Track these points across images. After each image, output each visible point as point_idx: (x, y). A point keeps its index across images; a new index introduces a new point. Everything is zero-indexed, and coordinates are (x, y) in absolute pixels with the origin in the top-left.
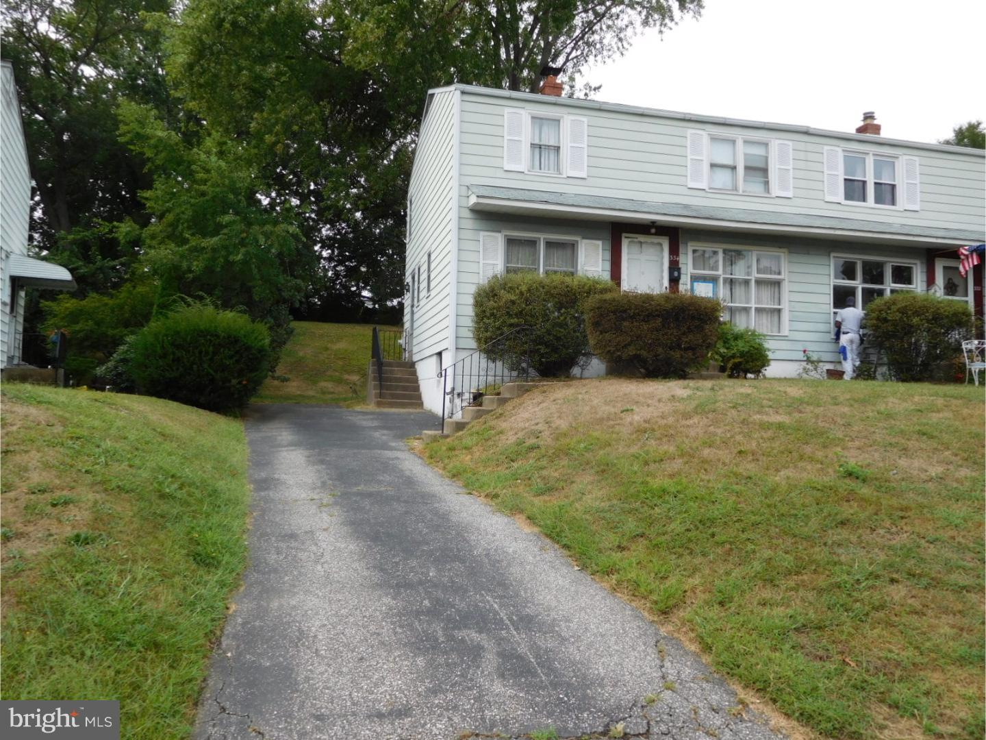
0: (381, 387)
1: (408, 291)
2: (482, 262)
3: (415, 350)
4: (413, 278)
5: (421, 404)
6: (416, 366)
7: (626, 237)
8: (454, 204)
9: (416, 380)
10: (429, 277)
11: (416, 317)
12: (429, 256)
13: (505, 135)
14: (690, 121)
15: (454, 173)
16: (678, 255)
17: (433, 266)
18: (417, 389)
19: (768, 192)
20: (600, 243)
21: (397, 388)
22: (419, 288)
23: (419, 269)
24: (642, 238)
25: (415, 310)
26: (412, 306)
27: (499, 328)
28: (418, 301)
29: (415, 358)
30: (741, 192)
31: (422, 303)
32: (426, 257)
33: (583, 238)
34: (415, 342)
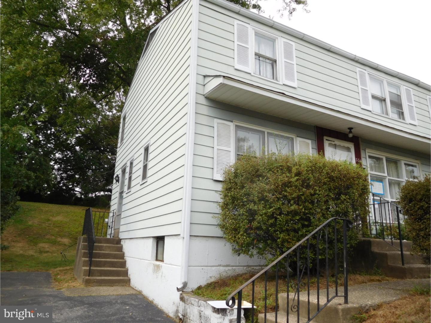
0: (90, 263)
1: (118, 181)
2: (216, 147)
3: (122, 229)
4: (124, 171)
5: (127, 282)
6: (122, 243)
7: (327, 140)
8: (192, 90)
9: (122, 256)
10: (145, 167)
11: (125, 201)
12: (147, 149)
13: (236, 41)
14: (357, 62)
15: (193, 62)
16: (360, 159)
17: (150, 157)
18: (123, 264)
19: (404, 119)
20: (309, 142)
21: (105, 264)
22: (130, 178)
23: (131, 164)
24: (337, 142)
25: (124, 195)
26: (121, 193)
27: (272, 216)
28: (129, 187)
29: (121, 236)
30: (390, 117)
31: (133, 190)
32: (142, 151)
33: (297, 136)
34: (123, 222)
